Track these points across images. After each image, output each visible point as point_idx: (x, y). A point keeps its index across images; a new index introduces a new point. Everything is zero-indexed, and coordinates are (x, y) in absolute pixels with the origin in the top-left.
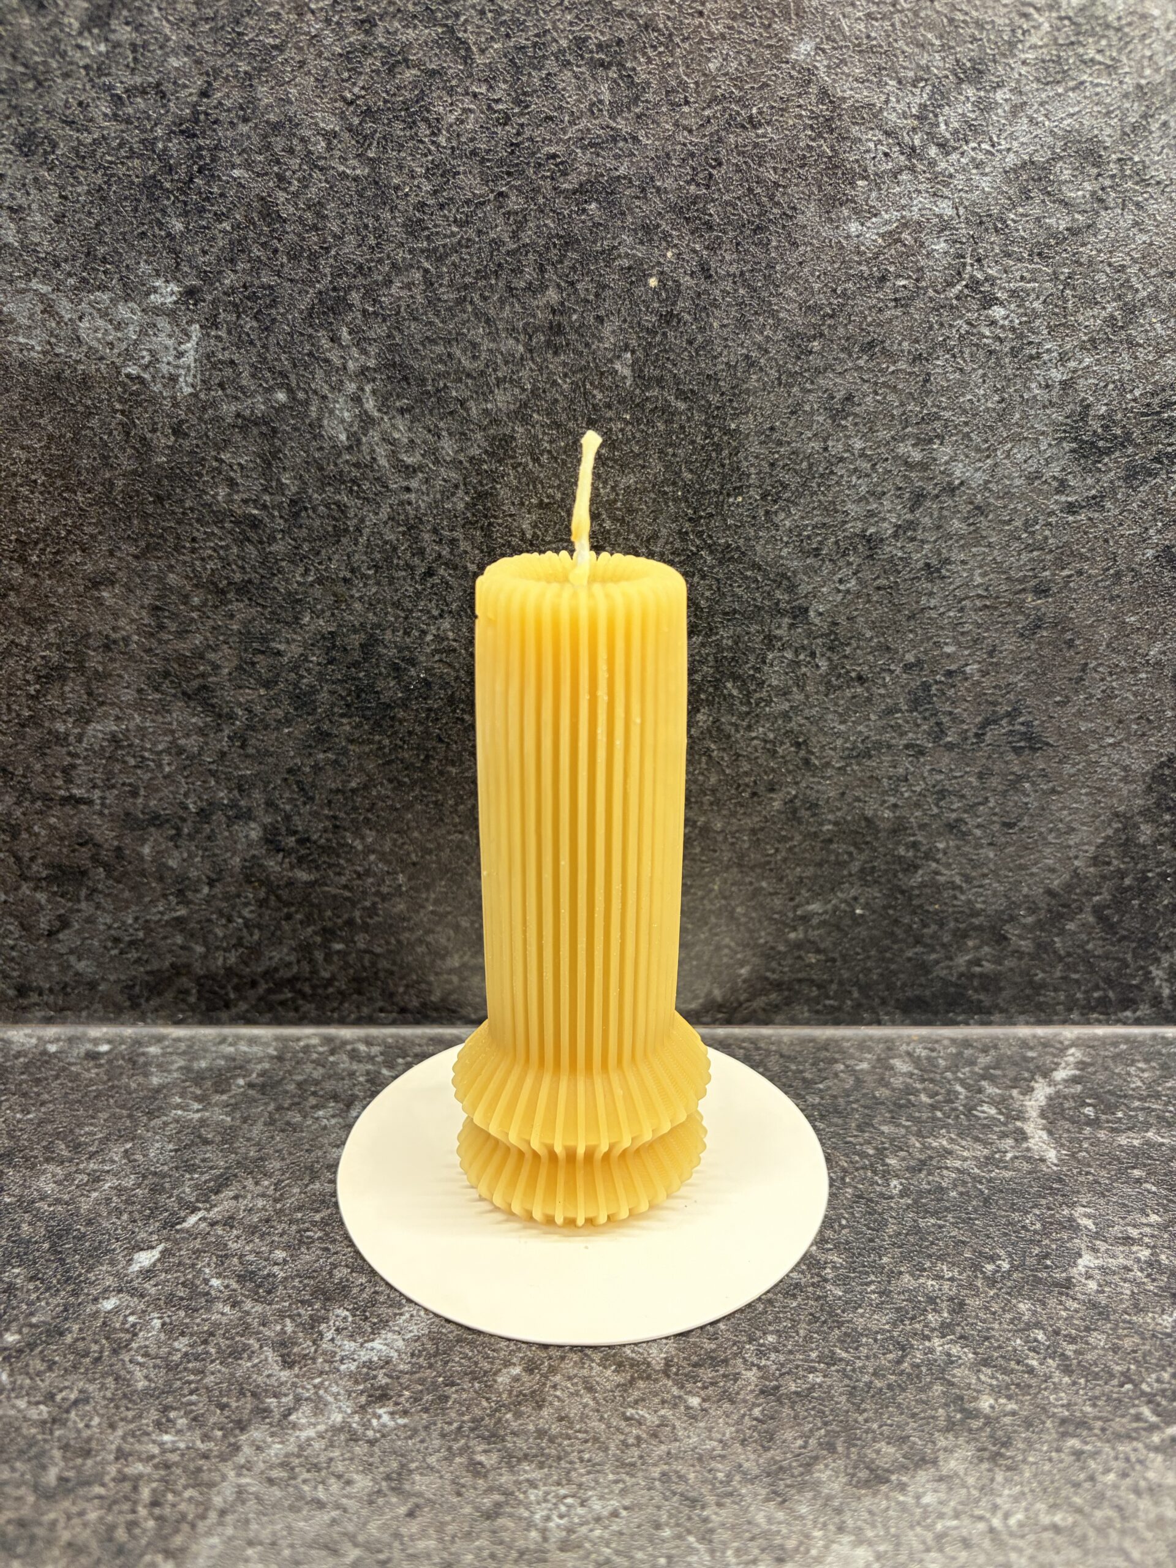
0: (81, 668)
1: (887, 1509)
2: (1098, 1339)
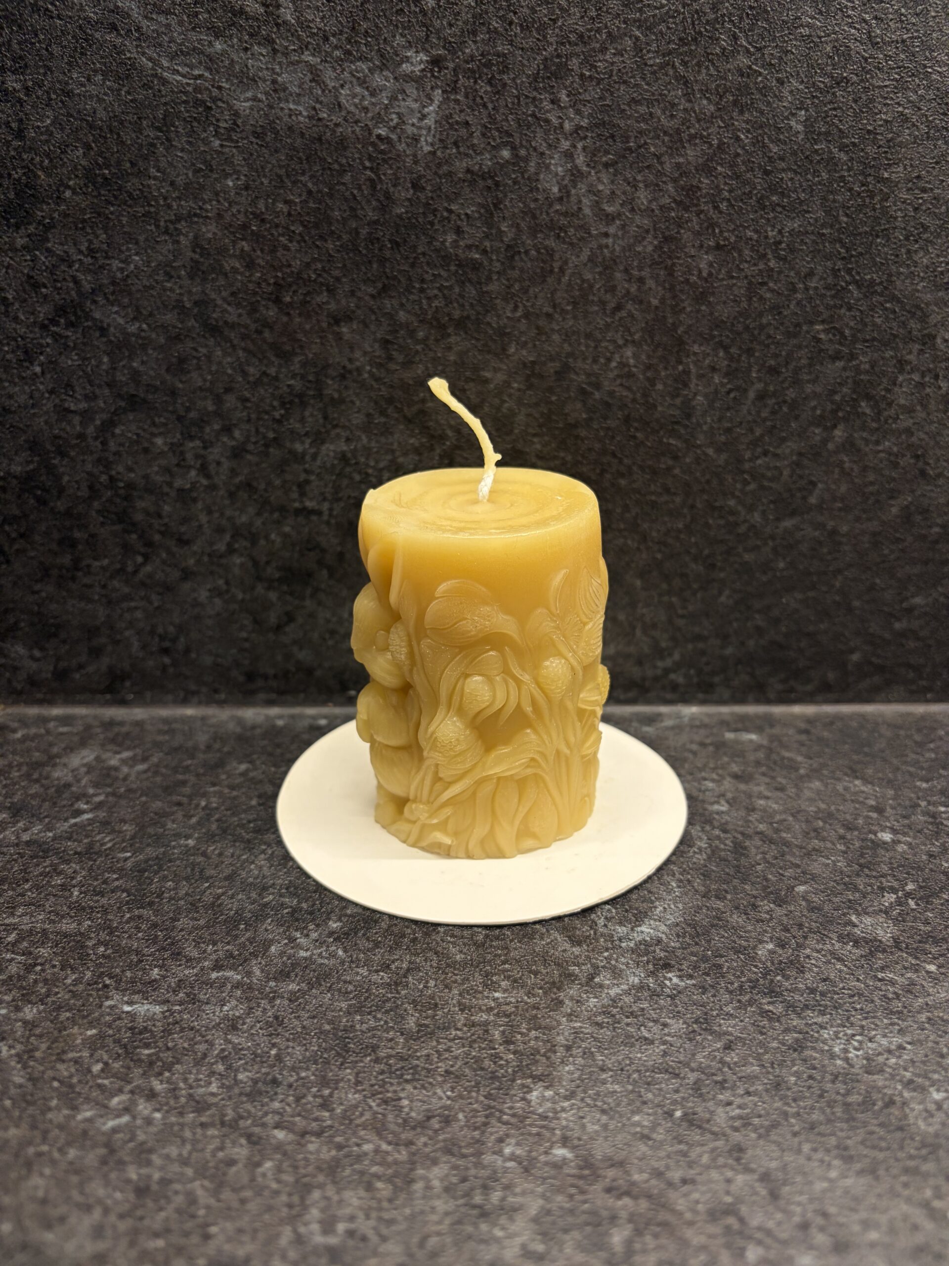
0: (320, 396)
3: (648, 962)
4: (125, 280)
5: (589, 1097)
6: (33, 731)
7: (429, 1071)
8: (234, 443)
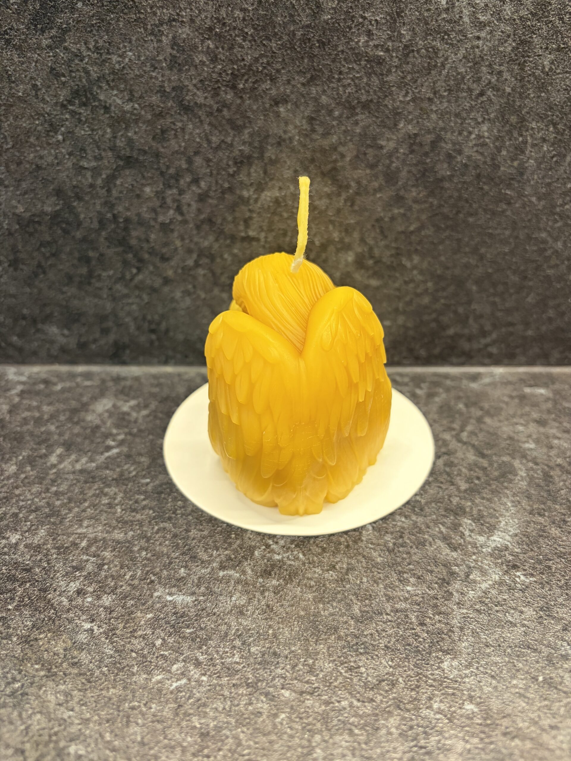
3: (502, 563)
4: (122, 71)
5: (481, 666)
6: (68, 384)
7: (374, 646)
8: (200, 191)
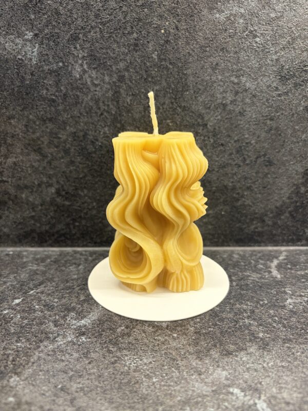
1: (232, 361)
2: (294, 319)
